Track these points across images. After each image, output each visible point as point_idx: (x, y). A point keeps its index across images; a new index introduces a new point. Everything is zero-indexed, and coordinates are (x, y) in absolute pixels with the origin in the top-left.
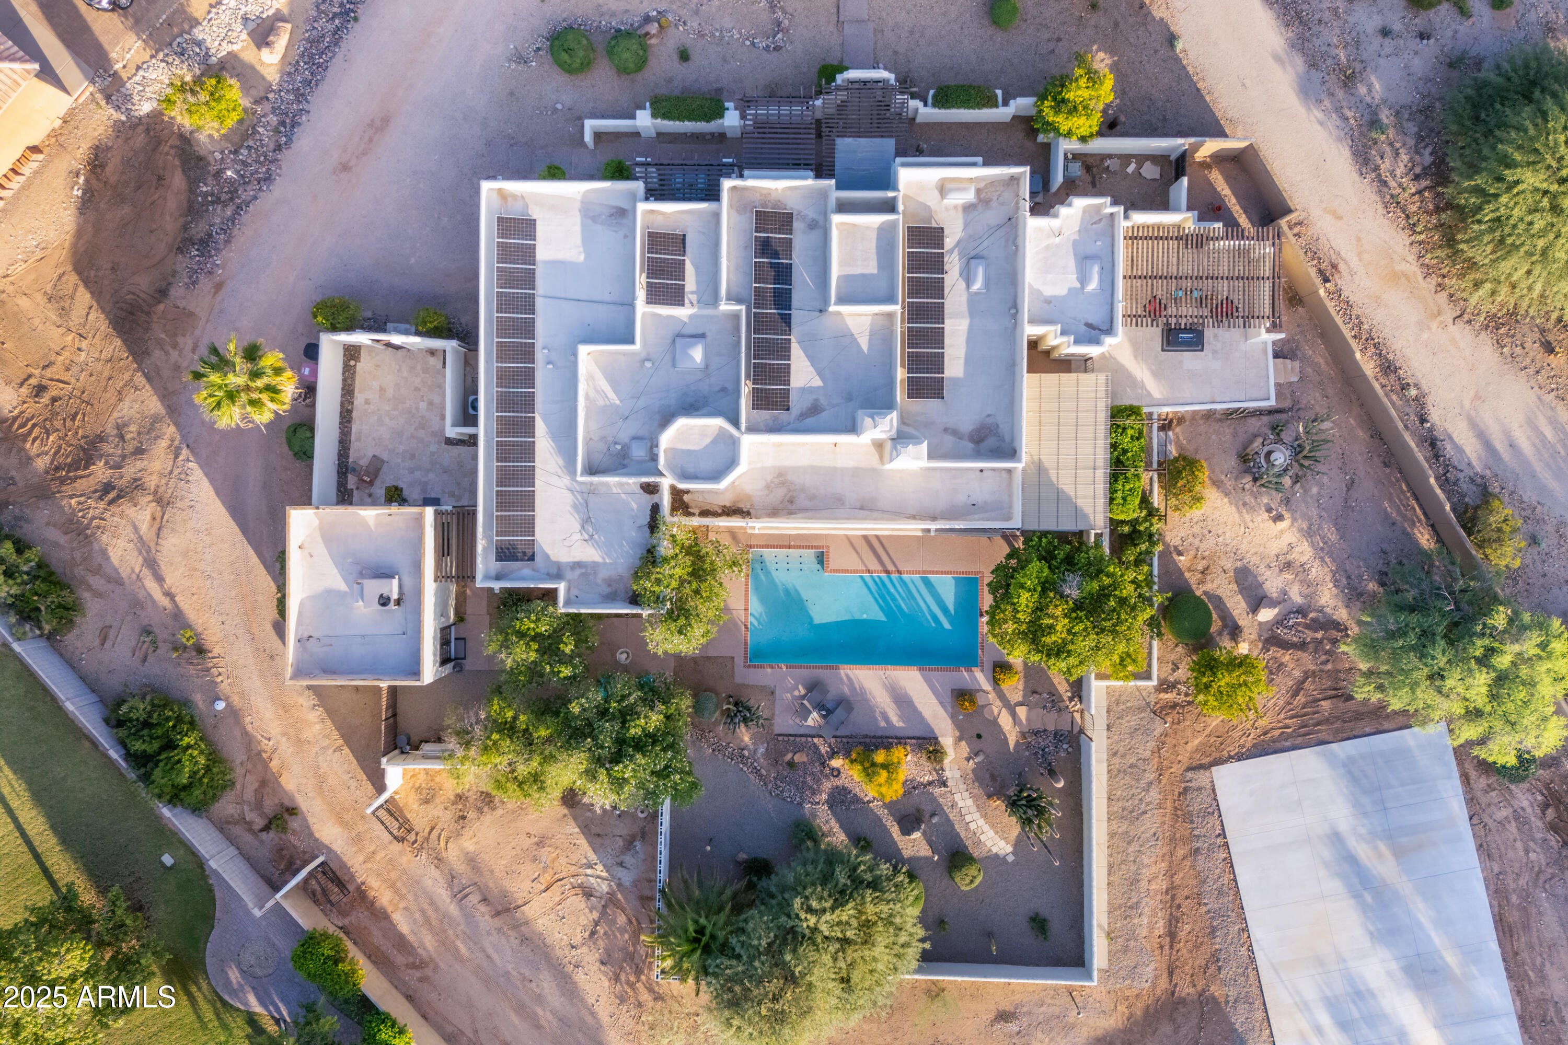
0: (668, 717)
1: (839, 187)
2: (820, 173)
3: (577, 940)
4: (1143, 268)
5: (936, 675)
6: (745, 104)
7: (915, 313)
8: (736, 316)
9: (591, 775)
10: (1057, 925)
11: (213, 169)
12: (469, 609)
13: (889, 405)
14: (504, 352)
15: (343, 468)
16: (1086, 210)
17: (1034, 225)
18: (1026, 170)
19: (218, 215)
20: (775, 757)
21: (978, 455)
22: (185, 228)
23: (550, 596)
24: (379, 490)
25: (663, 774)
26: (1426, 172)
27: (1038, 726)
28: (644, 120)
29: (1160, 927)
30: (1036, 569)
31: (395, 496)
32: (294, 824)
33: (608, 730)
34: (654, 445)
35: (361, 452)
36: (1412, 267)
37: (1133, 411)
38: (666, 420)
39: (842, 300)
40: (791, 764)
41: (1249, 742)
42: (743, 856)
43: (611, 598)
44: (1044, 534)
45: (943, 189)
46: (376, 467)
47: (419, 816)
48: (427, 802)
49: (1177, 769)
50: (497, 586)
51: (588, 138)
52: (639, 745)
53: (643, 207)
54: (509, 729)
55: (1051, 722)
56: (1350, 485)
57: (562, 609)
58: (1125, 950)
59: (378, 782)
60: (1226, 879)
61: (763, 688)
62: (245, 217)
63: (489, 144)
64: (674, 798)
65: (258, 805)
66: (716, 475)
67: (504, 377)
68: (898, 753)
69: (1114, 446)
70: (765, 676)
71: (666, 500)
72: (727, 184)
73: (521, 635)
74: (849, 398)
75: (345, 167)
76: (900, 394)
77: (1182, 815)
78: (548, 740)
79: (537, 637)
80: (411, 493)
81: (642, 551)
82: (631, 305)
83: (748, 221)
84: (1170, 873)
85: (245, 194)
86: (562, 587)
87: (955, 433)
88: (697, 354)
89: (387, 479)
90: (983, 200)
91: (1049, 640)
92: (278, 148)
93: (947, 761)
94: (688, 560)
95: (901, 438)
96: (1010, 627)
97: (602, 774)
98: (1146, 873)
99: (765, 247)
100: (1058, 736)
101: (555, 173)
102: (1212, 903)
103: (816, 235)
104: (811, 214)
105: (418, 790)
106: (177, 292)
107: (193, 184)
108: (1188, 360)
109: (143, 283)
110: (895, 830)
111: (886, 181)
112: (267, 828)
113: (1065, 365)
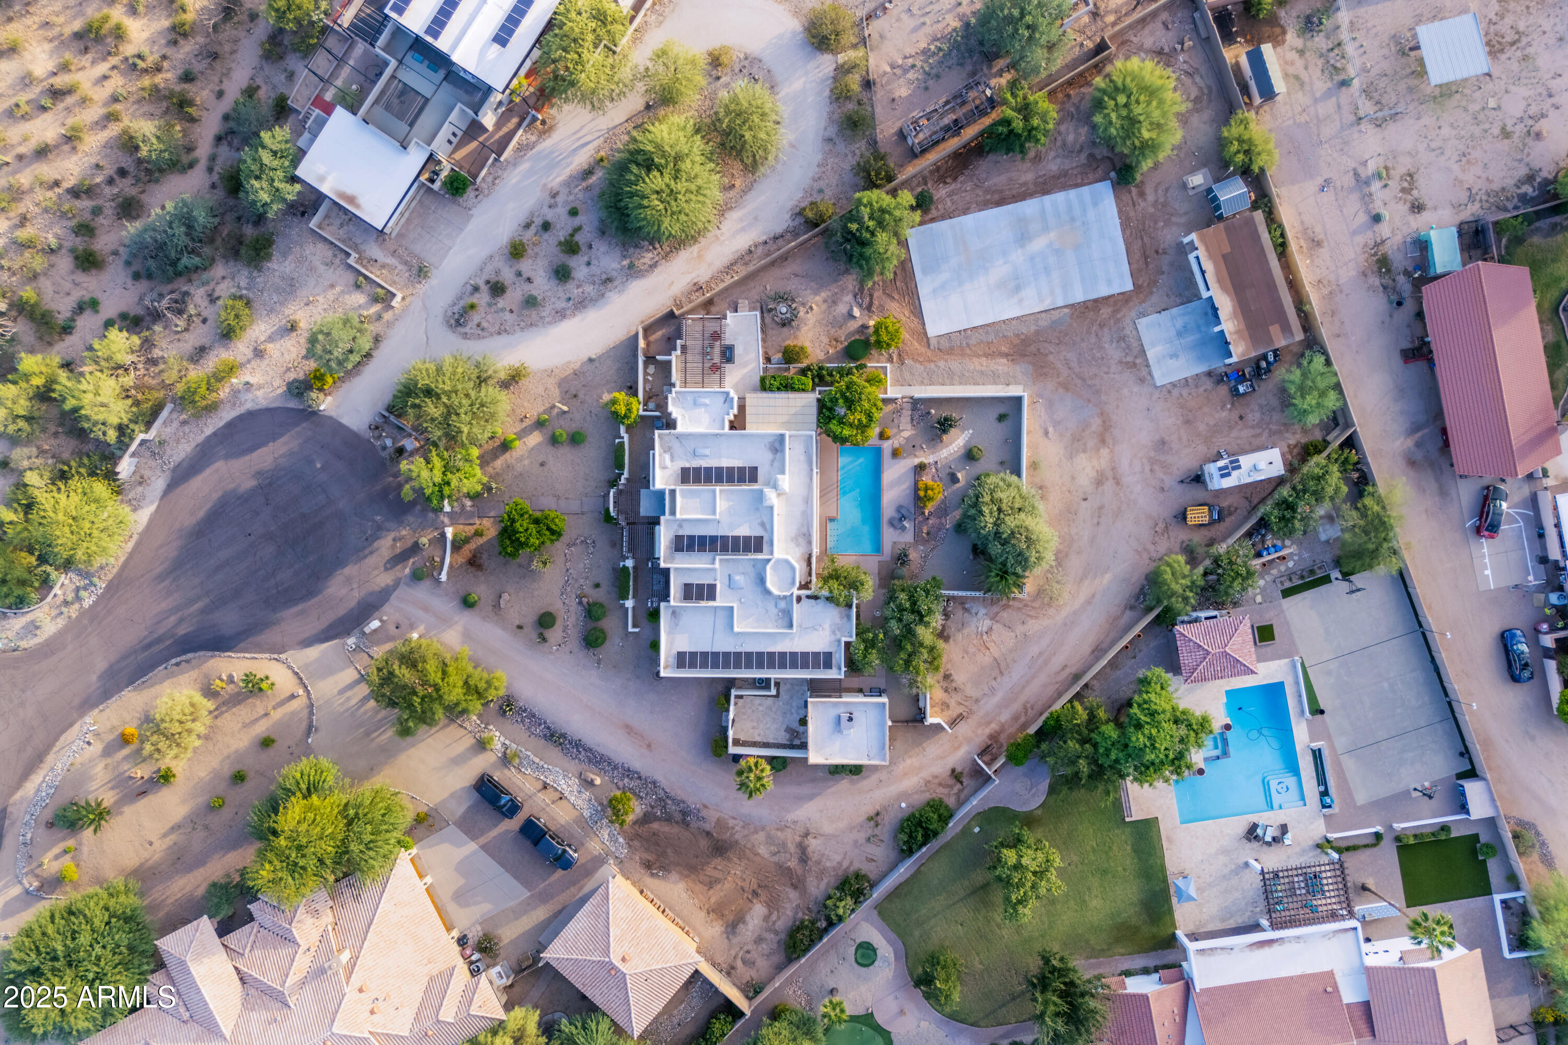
0: (903, 590)
1: (664, 514)
2: (658, 523)
3: (1013, 635)
4: (699, 379)
5: (885, 466)
6: (624, 558)
7: (719, 480)
8: (721, 560)
9: (927, 625)
10: (1002, 410)
11: (650, 809)
12: (856, 686)
13: (761, 491)
14: (737, 666)
15: (792, 747)
16: (673, 405)
17: (680, 428)
18: (657, 432)
19: (671, 807)
20: (925, 542)
21: (783, 451)
22: (677, 823)
23: (848, 644)
24: (801, 729)
25: (927, 592)
26: (651, 243)
27: (909, 419)
28: (629, 604)
29: (1004, 361)
30: (834, 426)
31: (803, 722)
32: (959, 769)
33: (908, 617)
34: (779, 597)
35: (783, 738)
36: (695, 249)
37: (763, 380)
38: (768, 592)
39: (714, 513)
40: (928, 534)
41: (916, 320)
42: (971, 557)
43: (849, 617)
44: (818, 420)
45: (664, 468)
46: (791, 731)
47: (955, 711)
48: (948, 706)
49: (929, 353)
50: (843, 669)
51: (637, 630)
52: (914, 603)
53: (672, 603)
54: (908, 663)
55: (907, 413)
56: (796, 275)
57: (853, 639)
58: (1014, 377)
59: (938, 728)
60: (981, 331)
61: (893, 547)
62: (673, 794)
63: (638, 677)
64: (939, 588)
65: (951, 787)
66: (793, 569)
67: (749, 666)
68: (921, 485)
69: (779, 389)
70: (887, 548)
71: (804, 592)
72: (663, 565)
73: (865, 657)
74: (758, 509)
75: (649, 746)
76: (755, 487)
77: (950, 351)
78: (913, 644)
79: (866, 649)
80: (802, 712)
81: (828, 604)
82: (716, 608)
83: (679, 555)
84: (978, 356)
85: (662, 794)
86: (844, 639)
87: (773, 461)
88: (738, 578)
89: (795, 725)
90: (667, 449)
91: (864, 421)
92: (640, 778)
93: (926, 461)
94: (831, 582)
95: (775, 487)
96: (859, 437)
97: (926, 619)
98: (978, 367)
99: (690, 548)
100: (914, 409)
101: (655, 645)
102: (991, 337)
103: (685, 525)
104: (675, 527)
105: (942, 710)
106: (707, 827)
107: (657, 819)
108: (738, 351)
109: (703, 843)
110: (958, 485)
111: (661, 494)
112: (961, 783)
113: (742, 408)
